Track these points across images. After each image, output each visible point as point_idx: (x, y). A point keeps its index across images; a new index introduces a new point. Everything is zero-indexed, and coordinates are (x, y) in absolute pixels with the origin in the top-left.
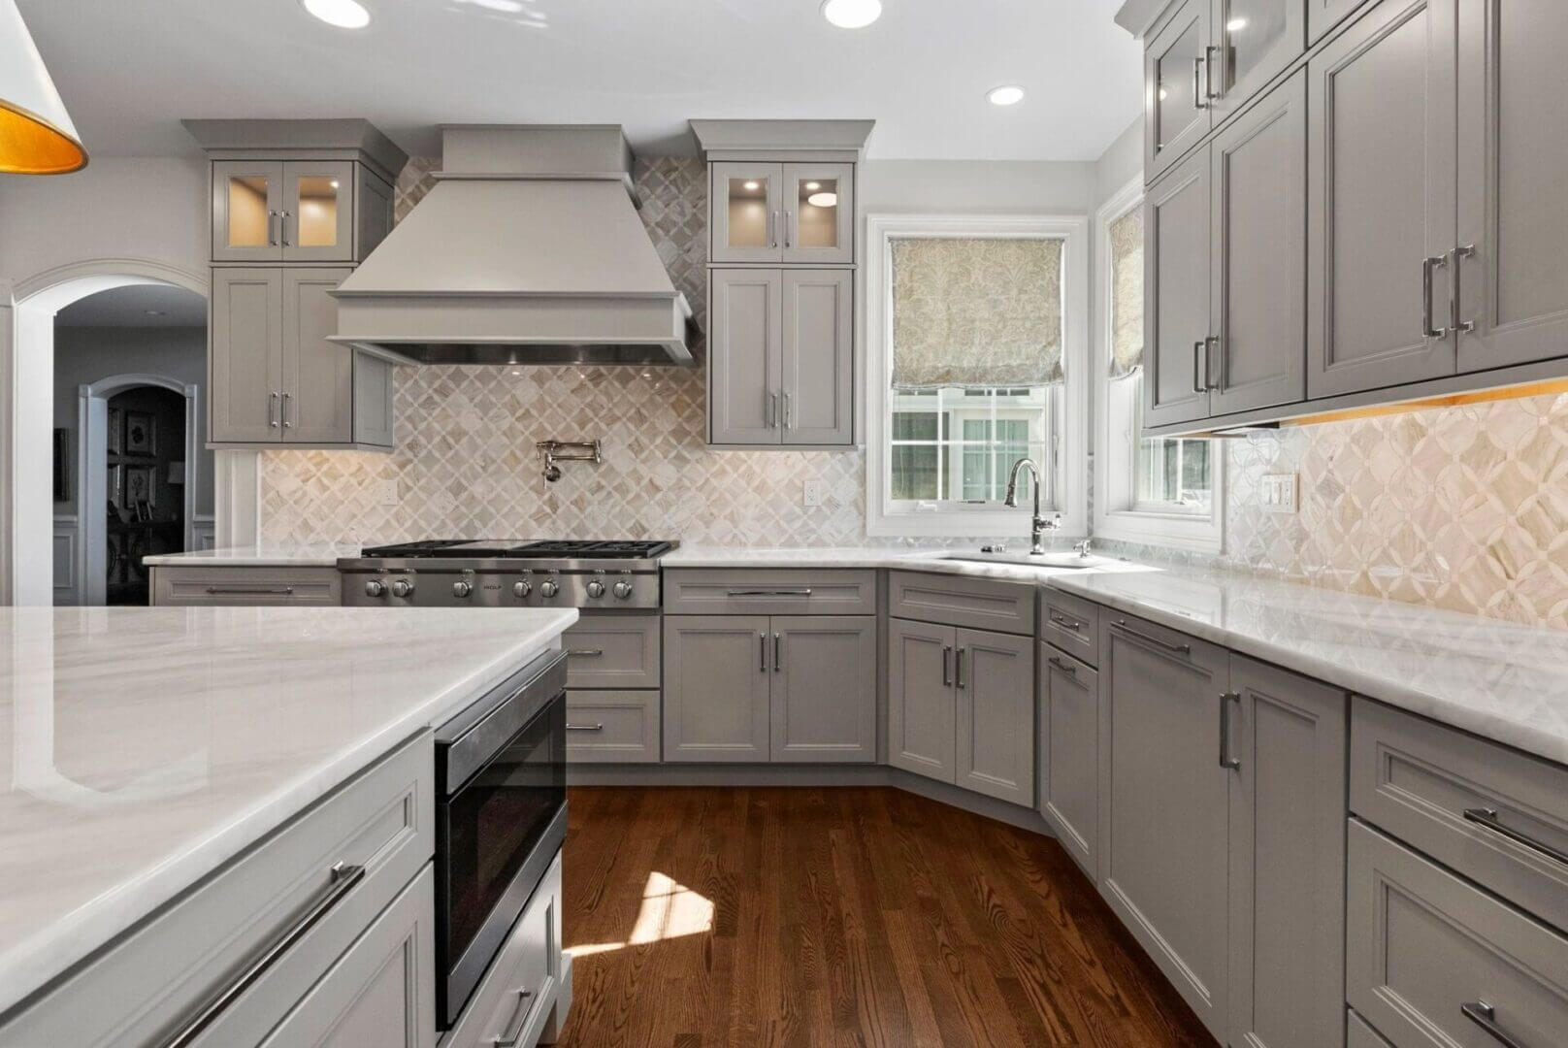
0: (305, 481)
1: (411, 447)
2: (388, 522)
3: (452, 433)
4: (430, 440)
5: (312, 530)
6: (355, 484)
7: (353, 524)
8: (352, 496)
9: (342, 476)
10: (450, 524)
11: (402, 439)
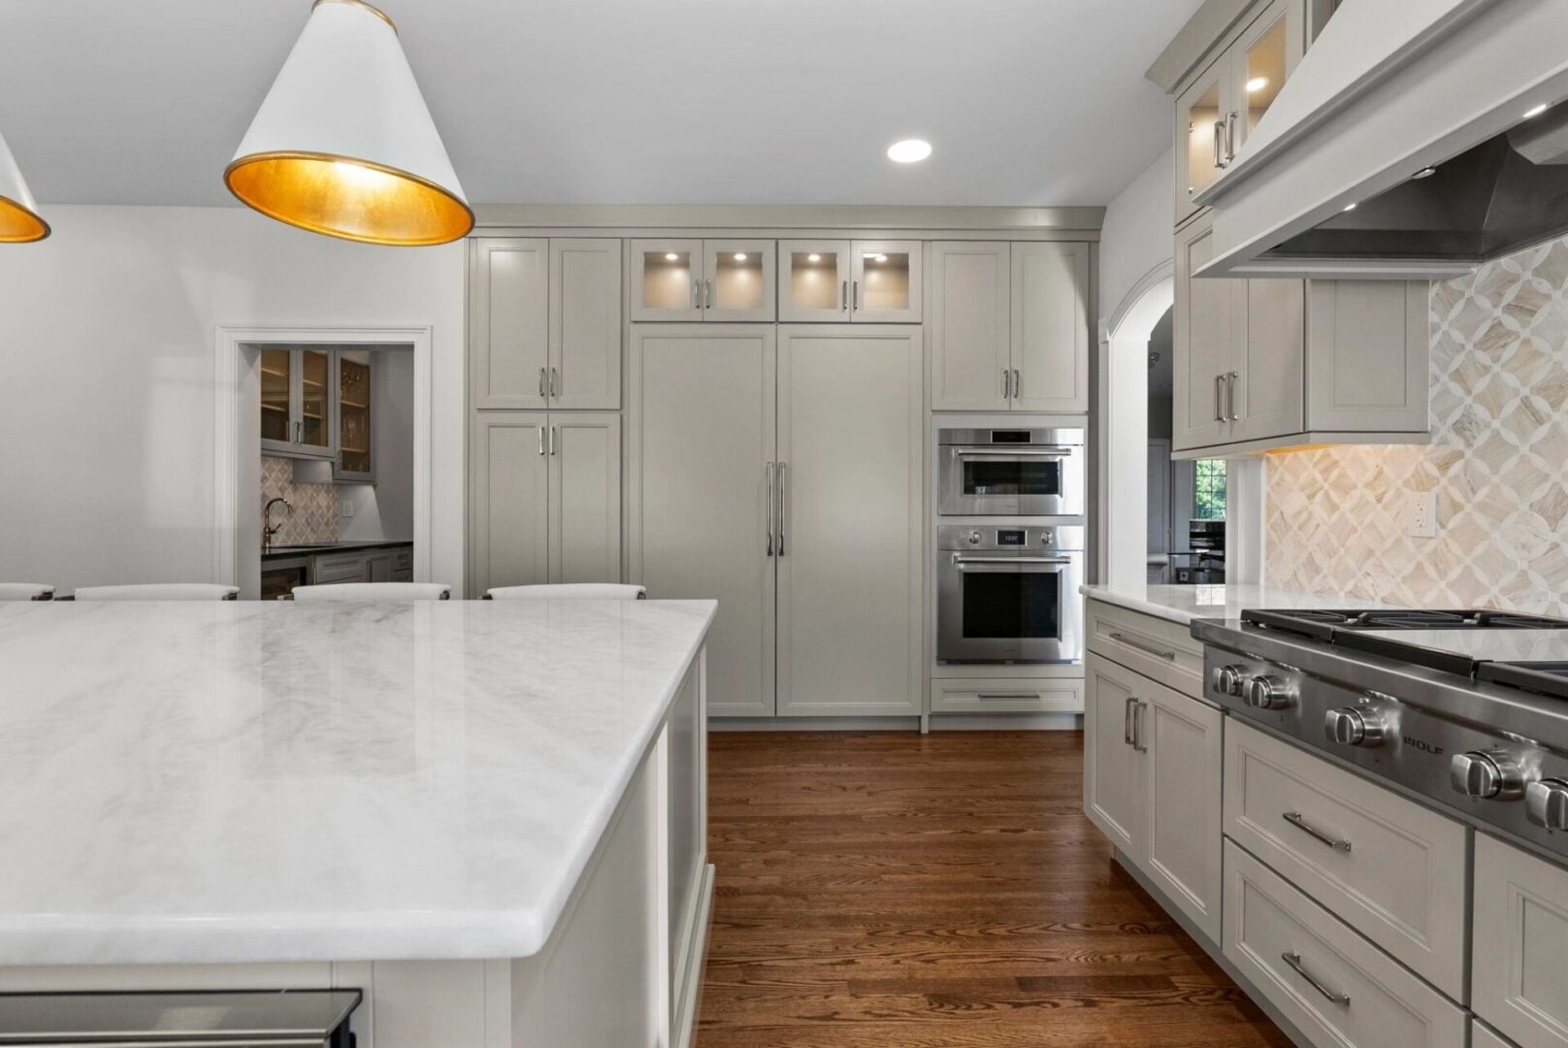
0: (1311, 497)
1: (1459, 428)
2: (1419, 567)
3: (1540, 390)
4: (1496, 409)
5: (1317, 570)
6: (1373, 500)
7: (1368, 566)
8: (1367, 520)
9: (1355, 487)
10: (1539, 582)
11: (1443, 417)
